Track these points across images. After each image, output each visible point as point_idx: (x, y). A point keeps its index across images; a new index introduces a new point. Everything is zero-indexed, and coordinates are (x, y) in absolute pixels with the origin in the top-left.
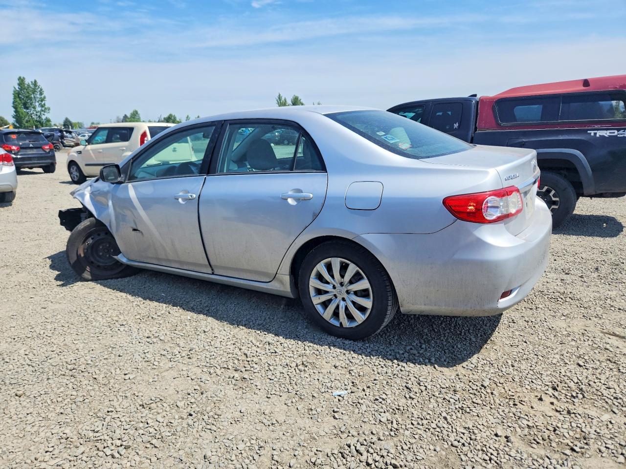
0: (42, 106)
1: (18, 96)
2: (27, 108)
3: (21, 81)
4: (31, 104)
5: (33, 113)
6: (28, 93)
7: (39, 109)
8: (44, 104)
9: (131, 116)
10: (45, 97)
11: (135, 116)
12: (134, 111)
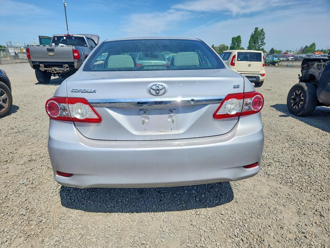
0: (262, 42)
1: (253, 37)
2: (255, 43)
3: (256, 29)
4: (257, 41)
5: (257, 46)
6: (257, 35)
7: (260, 44)
8: (263, 41)
9: (310, 47)
10: (264, 37)
11: (313, 46)
12: (312, 44)
